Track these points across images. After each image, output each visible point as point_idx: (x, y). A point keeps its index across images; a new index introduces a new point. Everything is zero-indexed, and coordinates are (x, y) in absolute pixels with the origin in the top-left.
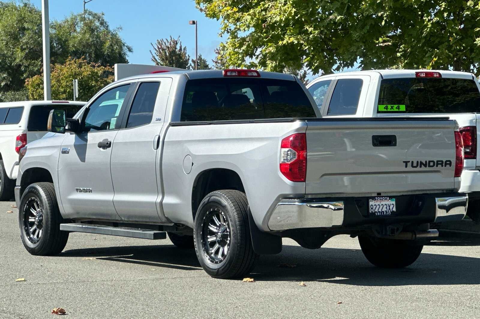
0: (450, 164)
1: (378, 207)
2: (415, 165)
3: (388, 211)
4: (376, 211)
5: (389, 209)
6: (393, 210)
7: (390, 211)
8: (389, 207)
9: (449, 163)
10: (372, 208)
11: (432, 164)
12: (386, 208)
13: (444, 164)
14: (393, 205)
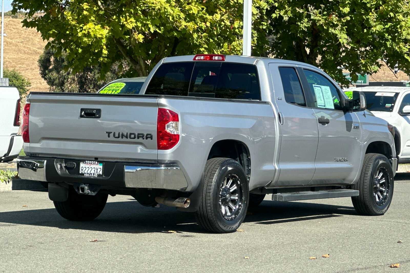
0: (151, 138)
1: (87, 169)
2: (117, 135)
3: (95, 173)
4: (85, 172)
5: (97, 172)
6: (100, 173)
7: (97, 173)
8: (97, 170)
9: (150, 136)
10: (83, 170)
11: (133, 136)
12: (94, 171)
13: (145, 137)
14: (100, 169)
